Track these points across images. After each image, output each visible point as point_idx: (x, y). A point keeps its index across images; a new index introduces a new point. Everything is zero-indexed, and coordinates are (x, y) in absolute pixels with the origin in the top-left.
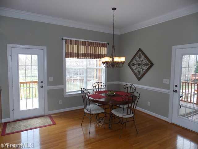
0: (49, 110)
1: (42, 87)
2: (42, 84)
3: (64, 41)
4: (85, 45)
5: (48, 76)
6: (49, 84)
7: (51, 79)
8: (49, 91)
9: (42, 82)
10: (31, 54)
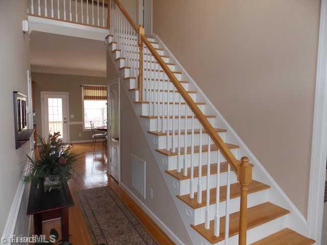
0: (71, 140)
1: (65, 122)
2: (65, 120)
3: (83, 88)
4: (100, 90)
5: (70, 113)
6: (71, 120)
7: (72, 116)
8: (71, 126)
9: (65, 119)
10: (57, 98)
